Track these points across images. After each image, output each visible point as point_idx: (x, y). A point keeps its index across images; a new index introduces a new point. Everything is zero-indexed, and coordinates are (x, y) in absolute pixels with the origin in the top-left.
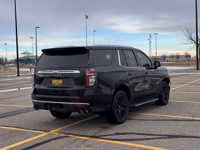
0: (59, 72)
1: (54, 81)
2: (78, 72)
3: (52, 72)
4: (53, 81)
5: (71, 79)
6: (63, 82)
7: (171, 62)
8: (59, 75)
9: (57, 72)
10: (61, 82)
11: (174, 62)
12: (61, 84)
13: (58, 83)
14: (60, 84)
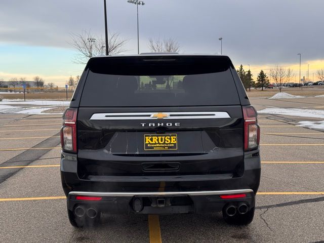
0: (171, 115)
1: (152, 140)
2: (224, 115)
3: (149, 116)
4: (148, 140)
5: (202, 132)
6: (179, 140)
7: (18, 93)
8: (173, 125)
9: (167, 115)
10: (172, 140)
11: (22, 93)
12: (175, 147)
13: (164, 143)
14: (169, 147)
